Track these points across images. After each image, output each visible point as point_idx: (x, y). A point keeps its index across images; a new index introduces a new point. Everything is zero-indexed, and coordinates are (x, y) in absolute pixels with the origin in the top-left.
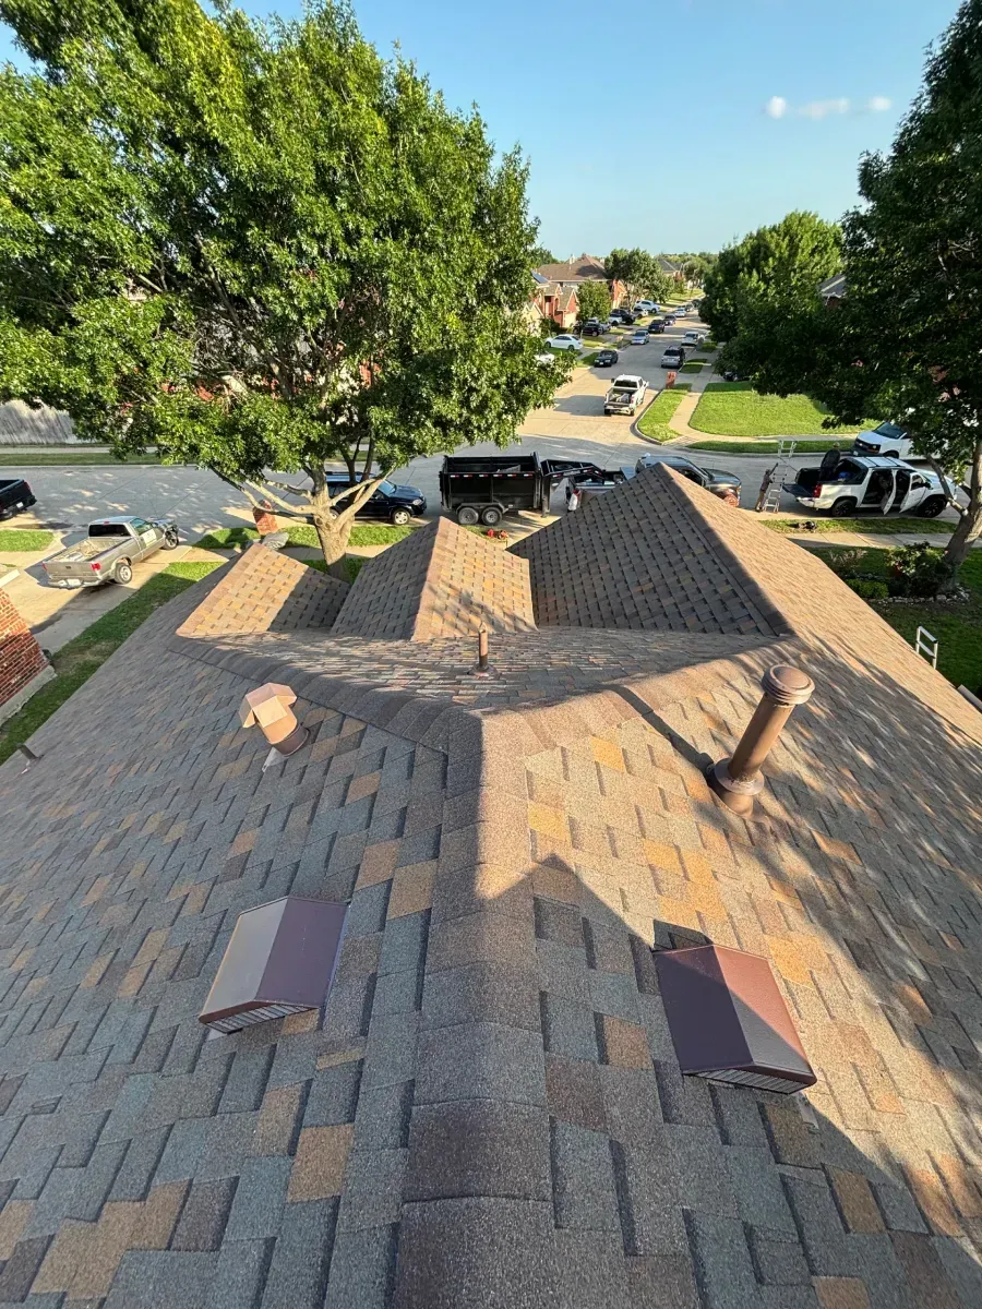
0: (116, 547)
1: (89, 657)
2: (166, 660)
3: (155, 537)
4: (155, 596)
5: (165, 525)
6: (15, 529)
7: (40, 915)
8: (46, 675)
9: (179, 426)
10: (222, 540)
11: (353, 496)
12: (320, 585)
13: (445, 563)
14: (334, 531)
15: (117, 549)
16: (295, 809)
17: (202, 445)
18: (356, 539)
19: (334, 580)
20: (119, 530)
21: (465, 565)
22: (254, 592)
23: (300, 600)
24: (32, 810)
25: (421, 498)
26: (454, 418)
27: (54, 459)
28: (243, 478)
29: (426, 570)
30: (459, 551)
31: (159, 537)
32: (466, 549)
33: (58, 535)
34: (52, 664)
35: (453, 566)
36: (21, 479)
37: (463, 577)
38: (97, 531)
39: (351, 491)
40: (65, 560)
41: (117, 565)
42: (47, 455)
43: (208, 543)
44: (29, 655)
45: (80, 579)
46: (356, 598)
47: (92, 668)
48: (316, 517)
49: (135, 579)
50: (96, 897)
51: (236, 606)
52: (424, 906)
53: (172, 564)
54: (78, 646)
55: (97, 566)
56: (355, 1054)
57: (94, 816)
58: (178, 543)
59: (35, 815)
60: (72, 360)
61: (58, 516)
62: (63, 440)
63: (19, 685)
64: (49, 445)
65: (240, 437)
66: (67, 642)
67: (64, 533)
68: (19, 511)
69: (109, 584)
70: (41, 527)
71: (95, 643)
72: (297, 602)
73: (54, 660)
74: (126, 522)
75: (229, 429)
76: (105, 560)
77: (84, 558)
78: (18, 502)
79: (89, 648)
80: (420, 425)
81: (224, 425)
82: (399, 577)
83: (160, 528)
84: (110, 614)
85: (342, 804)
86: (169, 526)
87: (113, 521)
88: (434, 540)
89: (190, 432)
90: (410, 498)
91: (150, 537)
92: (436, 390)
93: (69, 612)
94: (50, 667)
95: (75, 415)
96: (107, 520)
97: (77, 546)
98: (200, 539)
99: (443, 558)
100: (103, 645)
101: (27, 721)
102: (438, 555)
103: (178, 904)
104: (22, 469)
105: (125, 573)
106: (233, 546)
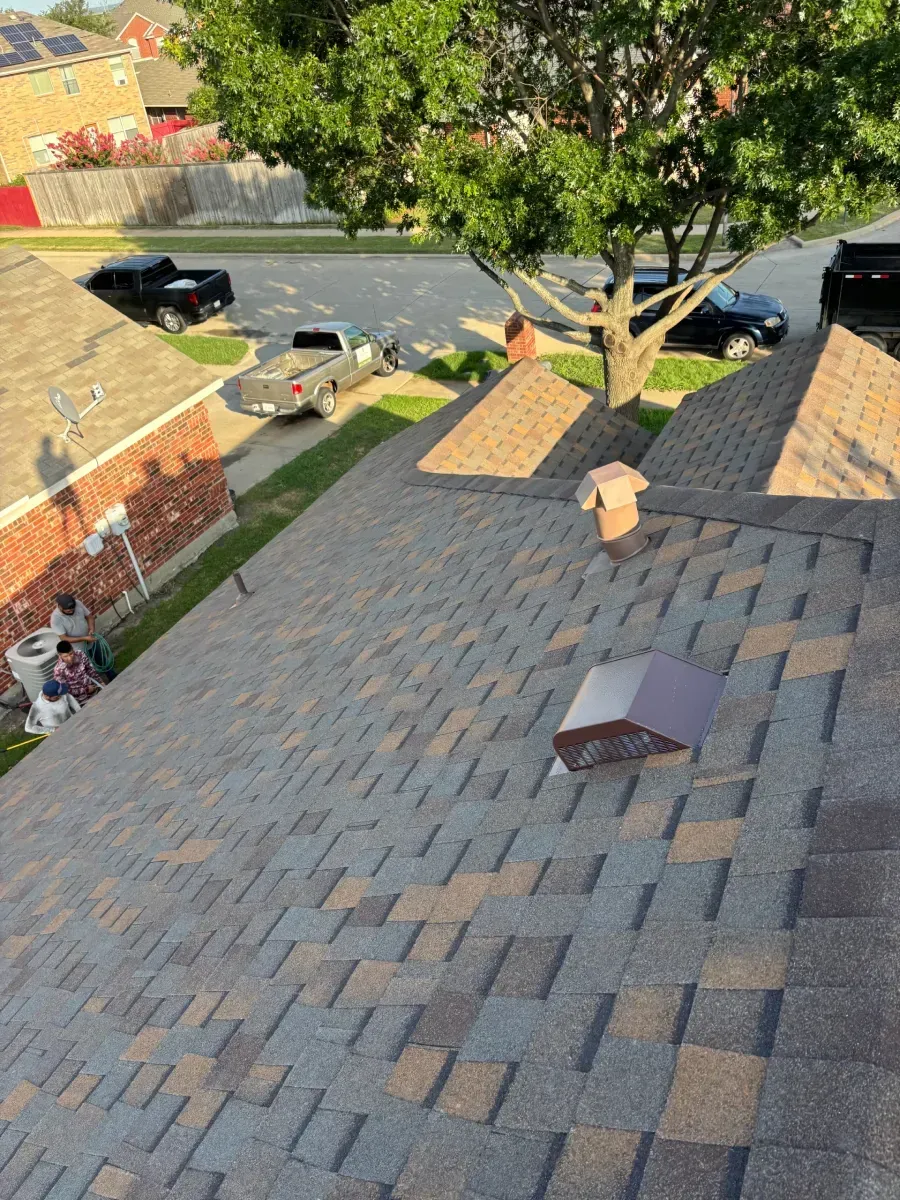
0: (323, 364)
1: (276, 508)
2: (408, 494)
3: (370, 355)
4: (359, 438)
5: (386, 338)
6: (208, 336)
7: (306, 708)
8: (227, 522)
9: (446, 183)
10: (454, 366)
11: (670, 300)
12: (608, 429)
13: (832, 397)
14: (631, 356)
15: (322, 368)
16: (635, 608)
17: (469, 214)
18: (658, 379)
19: (629, 423)
20: (329, 341)
21: (866, 404)
22: (516, 427)
23: (577, 446)
24: (259, 635)
25: (781, 316)
26: (888, 153)
27: (259, 245)
28: (510, 268)
29: (797, 403)
30: (859, 381)
31: (375, 355)
32: (873, 379)
33: (253, 345)
34: (235, 510)
35: (845, 403)
36: (223, 268)
37: (862, 423)
38: (303, 341)
39: (670, 292)
40: (263, 376)
41: (321, 389)
42: (251, 239)
43: (437, 371)
44: (216, 492)
45: (275, 404)
46: (667, 445)
47: (279, 523)
48: (607, 333)
49: (338, 411)
50: (373, 691)
51: (491, 442)
52: (835, 667)
53: (386, 397)
54: (266, 491)
55: (298, 388)
56: (745, 776)
57: (348, 633)
58: (396, 367)
59: (265, 638)
60: (337, 92)
61: (255, 320)
62: (270, 219)
63: (200, 528)
64: (254, 226)
65: (522, 200)
66: (253, 485)
67: (259, 342)
68: (214, 312)
69: (310, 414)
70: (236, 333)
71: (286, 491)
72: (572, 450)
73: (239, 504)
74: (340, 330)
75: (511, 188)
76: (308, 381)
77: (282, 377)
78: (215, 300)
79: (277, 496)
80: (819, 170)
81: (503, 182)
82: (746, 415)
83: (379, 343)
84: (305, 454)
85: (709, 596)
86: (391, 341)
87: (325, 327)
88: (817, 360)
89: (456, 193)
90: (761, 314)
91: (364, 354)
92: (866, 106)
93: (257, 446)
94: (233, 513)
95: (311, 175)
96: (317, 326)
97: (277, 360)
98: (425, 365)
99: (829, 389)
100: (292, 495)
101: (202, 575)
102: (821, 384)
103: (486, 689)
104: (222, 257)
105: (328, 403)
106: (467, 379)
